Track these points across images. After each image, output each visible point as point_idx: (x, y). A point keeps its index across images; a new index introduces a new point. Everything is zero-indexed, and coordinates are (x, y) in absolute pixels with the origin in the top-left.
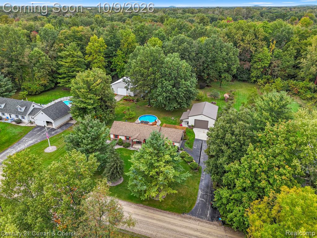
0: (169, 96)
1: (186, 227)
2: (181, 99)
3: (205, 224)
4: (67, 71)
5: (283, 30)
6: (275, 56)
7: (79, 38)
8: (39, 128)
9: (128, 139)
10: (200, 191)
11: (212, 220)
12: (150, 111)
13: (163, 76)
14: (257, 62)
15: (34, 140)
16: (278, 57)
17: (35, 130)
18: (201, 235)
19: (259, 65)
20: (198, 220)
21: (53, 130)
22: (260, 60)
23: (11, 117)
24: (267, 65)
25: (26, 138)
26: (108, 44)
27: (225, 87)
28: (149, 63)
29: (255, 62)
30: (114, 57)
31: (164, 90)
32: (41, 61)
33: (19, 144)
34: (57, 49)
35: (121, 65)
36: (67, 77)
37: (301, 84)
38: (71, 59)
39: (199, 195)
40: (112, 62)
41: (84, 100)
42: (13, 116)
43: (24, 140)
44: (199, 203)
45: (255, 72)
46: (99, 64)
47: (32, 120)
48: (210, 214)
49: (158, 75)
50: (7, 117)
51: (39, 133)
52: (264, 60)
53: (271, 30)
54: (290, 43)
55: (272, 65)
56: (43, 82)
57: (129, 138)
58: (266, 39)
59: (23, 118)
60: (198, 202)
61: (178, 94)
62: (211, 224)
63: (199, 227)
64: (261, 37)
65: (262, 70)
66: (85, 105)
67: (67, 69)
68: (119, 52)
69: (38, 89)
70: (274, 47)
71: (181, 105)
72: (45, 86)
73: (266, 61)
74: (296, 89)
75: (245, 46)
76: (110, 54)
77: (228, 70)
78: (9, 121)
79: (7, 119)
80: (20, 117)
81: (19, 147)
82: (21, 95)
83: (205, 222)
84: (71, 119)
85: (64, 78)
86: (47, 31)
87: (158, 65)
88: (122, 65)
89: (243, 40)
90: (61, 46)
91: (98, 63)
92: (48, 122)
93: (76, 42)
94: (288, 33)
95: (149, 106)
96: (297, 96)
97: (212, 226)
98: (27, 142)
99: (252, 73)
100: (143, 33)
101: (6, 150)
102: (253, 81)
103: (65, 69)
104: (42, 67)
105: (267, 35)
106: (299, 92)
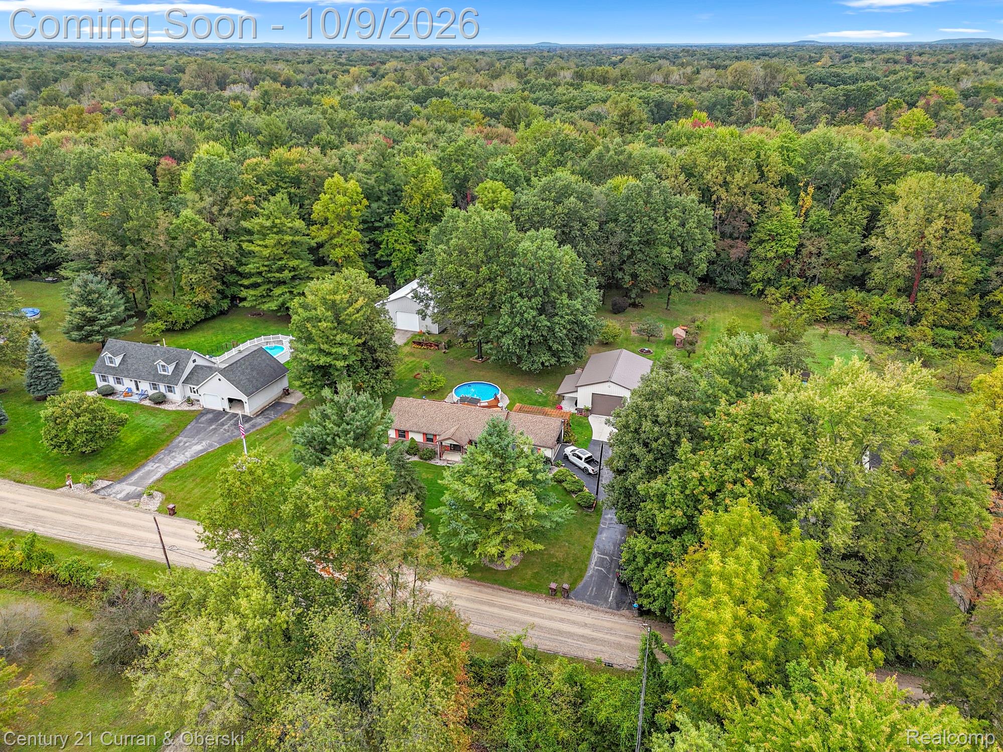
0: (529, 336)
1: (562, 620)
2: (559, 343)
3: (601, 615)
4: (266, 268)
5: (833, 159)
6: (812, 226)
7: (292, 178)
8: (210, 416)
9: (431, 440)
10: (596, 552)
11: (618, 608)
12: (481, 373)
13: (515, 284)
14: (764, 241)
15: (204, 443)
16: (819, 230)
17: (203, 419)
18: (594, 634)
19: (769, 251)
20: (588, 608)
21: (246, 419)
22: (774, 237)
23: (138, 389)
24: (791, 251)
25: (185, 439)
26: (370, 195)
27: (680, 307)
28: (481, 254)
29: (761, 242)
30: (385, 230)
31: (517, 320)
32: (199, 244)
33: (170, 452)
34: (237, 210)
35: (403, 251)
36: (264, 283)
37: (876, 301)
38: (277, 237)
39: (594, 561)
40: (381, 243)
41: (325, 347)
42: (145, 386)
43: (180, 442)
44: (592, 576)
45: (760, 267)
46: (346, 250)
47: (193, 396)
48: (615, 597)
49: (502, 283)
50: (130, 389)
51: (213, 427)
52: (783, 237)
53: (802, 156)
54: (851, 191)
55: (804, 251)
56: (201, 297)
57: (431, 437)
58: (788, 181)
59: (170, 389)
60: (590, 572)
61: (551, 329)
62: (615, 614)
63: (589, 621)
64: (773, 177)
65: (778, 262)
66: (329, 360)
67: (266, 263)
68: (399, 218)
69: (190, 315)
70: (809, 202)
71: (559, 358)
72: (207, 307)
73: (788, 241)
74: (862, 314)
75: (733, 199)
76: (376, 221)
77: (684, 266)
78: (135, 399)
79: (129, 393)
80: (162, 388)
81: (173, 458)
82: (148, 331)
83: (603, 611)
84: (286, 393)
85: (255, 286)
86: (213, 165)
87: (502, 259)
88: (408, 250)
89: (726, 184)
90: (247, 203)
91: (344, 246)
92: (231, 400)
93: (286, 188)
94: (845, 165)
95: (478, 358)
96: (864, 334)
97: (616, 618)
98: (190, 447)
99: (753, 270)
100: (463, 166)
101: (143, 465)
102: (755, 291)
103: (261, 263)
104: (202, 258)
105: (791, 170)
106: (870, 323)
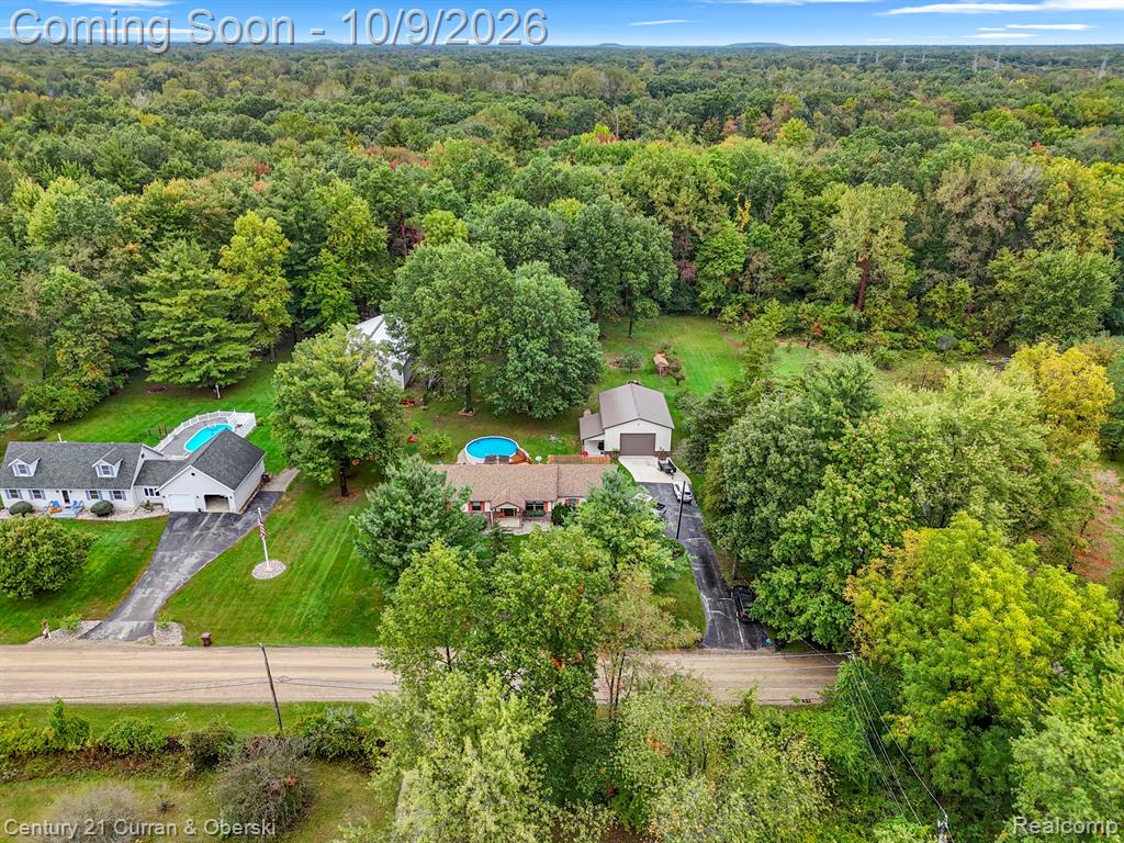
3: (742, 658)
4: (178, 332)
5: (765, 173)
6: (754, 242)
7: (177, 218)
8: (185, 520)
9: (479, 508)
10: (704, 597)
11: (754, 647)
12: (481, 427)
14: (710, 259)
15: (196, 554)
16: (761, 244)
17: (177, 525)
19: (718, 269)
20: (726, 653)
21: (231, 518)
22: (721, 254)
23: (67, 501)
24: (739, 268)
25: (168, 554)
26: (290, 233)
27: (641, 334)
29: (707, 260)
30: (311, 274)
32: (86, 309)
33: (158, 572)
34: (122, 263)
35: (337, 297)
36: (173, 351)
37: (829, 311)
38: (189, 292)
39: (707, 605)
40: (307, 288)
41: (340, 418)
42: (79, 496)
43: (163, 557)
44: (713, 621)
45: (710, 286)
46: (272, 300)
47: (153, 499)
48: (745, 637)
50: (55, 503)
51: (196, 533)
52: (730, 254)
53: (732, 170)
54: (784, 204)
55: (752, 267)
56: (91, 376)
58: (724, 197)
59: (118, 495)
60: (709, 619)
62: (754, 654)
63: (734, 665)
64: (714, 193)
65: (727, 280)
66: (347, 433)
67: (178, 325)
68: (325, 256)
70: (747, 217)
71: (570, 400)
73: (736, 258)
74: (816, 324)
75: (678, 218)
76: (297, 264)
77: (650, 291)
78: (68, 514)
79: (55, 507)
80: (106, 495)
81: (166, 578)
82: (31, 426)
83: (741, 653)
84: (265, 480)
85: (161, 355)
86: (83, 207)
88: (342, 295)
89: (671, 204)
90: (131, 252)
91: (269, 297)
92: (209, 499)
93: (170, 231)
94: (777, 179)
95: (467, 411)
96: (821, 344)
97: (758, 657)
98: (180, 561)
99: (703, 289)
101: (130, 594)
102: (706, 310)
103: (170, 326)
104: (89, 326)
105: (727, 186)
106: (824, 333)
